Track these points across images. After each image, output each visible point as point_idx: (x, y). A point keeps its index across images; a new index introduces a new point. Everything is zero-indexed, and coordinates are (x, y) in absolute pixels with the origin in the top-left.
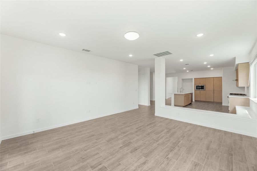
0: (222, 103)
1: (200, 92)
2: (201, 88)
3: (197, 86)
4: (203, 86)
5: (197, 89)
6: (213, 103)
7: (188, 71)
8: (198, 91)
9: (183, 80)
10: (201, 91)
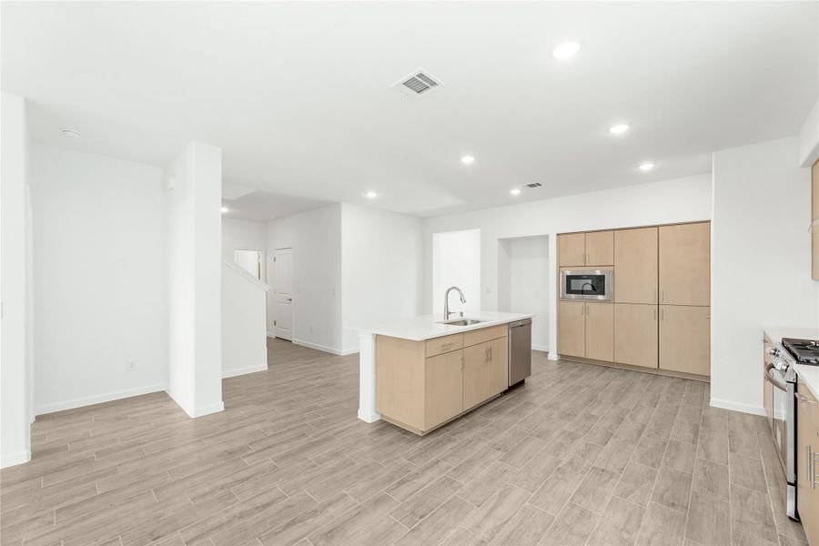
0: (709, 377)
1: (586, 312)
2: (589, 288)
3: (569, 278)
4: (601, 278)
5: (569, 291)
6: (654, 374)
7: (515, 192)
8: (576, 304)
9: (507, 243)
10: (592, 306)
